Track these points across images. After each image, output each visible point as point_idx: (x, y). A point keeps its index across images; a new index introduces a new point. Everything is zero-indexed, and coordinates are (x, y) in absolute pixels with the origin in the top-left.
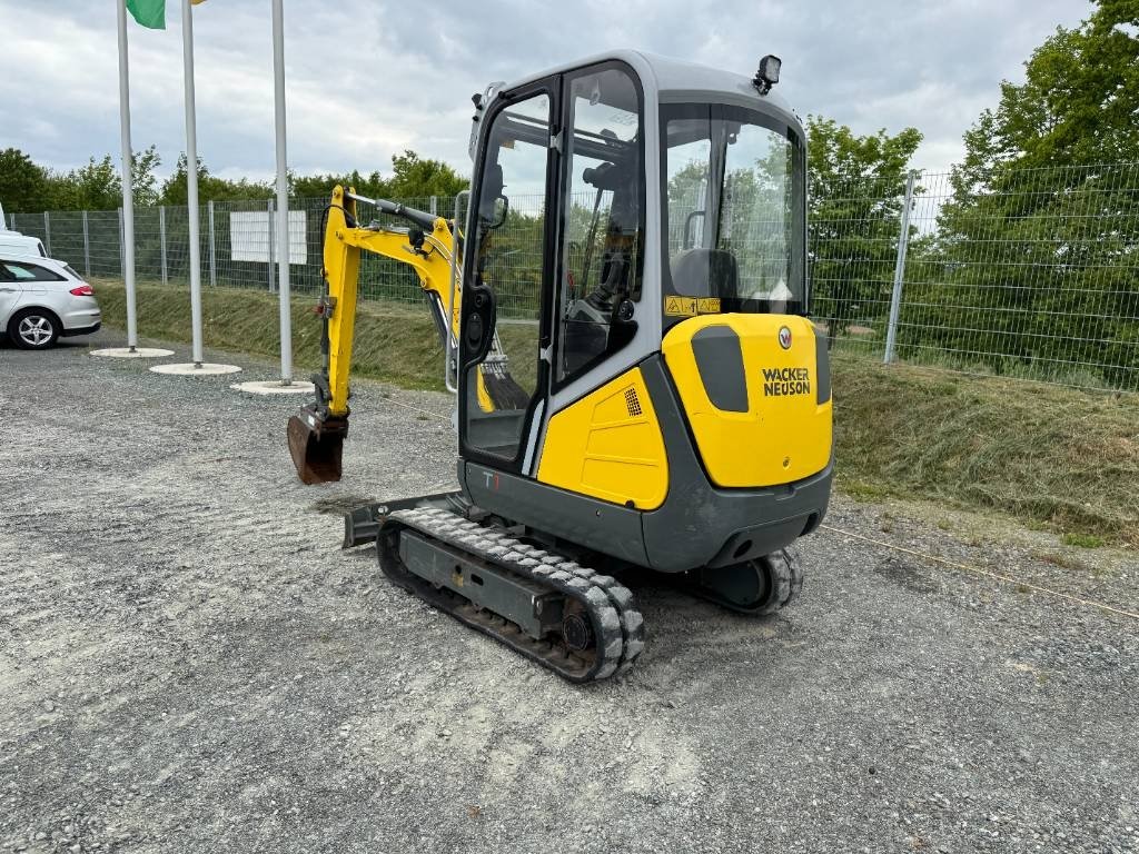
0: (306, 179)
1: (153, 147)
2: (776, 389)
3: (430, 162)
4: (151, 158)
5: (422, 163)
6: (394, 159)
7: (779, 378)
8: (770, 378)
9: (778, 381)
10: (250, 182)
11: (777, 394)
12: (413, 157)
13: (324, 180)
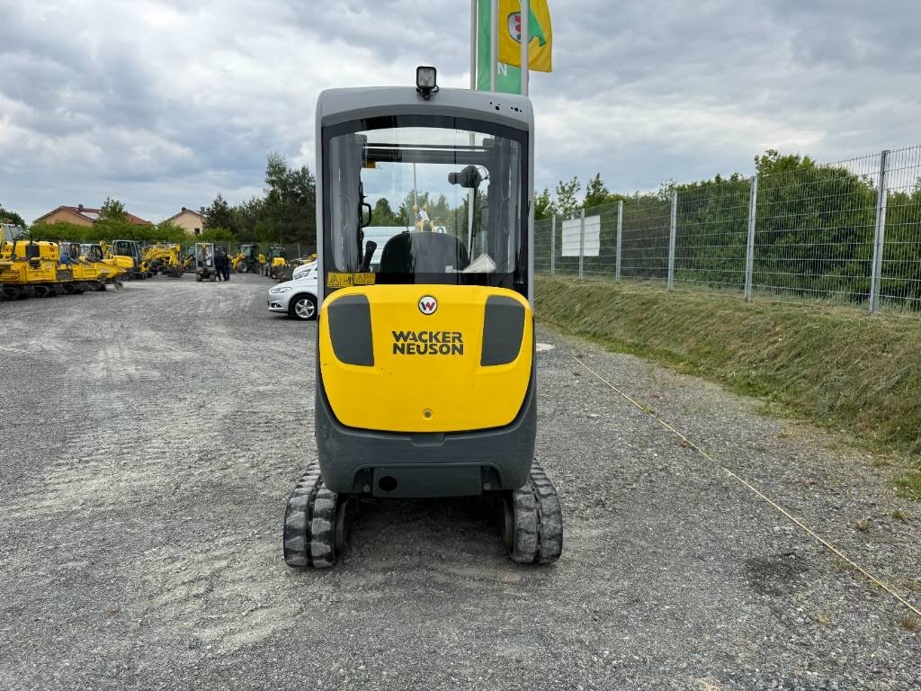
0: (684, 186)
1: (576, 178)
2: (409, 349)
3: (791, 157)
4: (574, 186)
5: (784, 159)
6: (756, 159)
7: (415, 339)
8: (401, 339)
9: (413, 342)
10: (642, 194)
11: (409, 353)
12: (776, 154)
13: (699, 184)
